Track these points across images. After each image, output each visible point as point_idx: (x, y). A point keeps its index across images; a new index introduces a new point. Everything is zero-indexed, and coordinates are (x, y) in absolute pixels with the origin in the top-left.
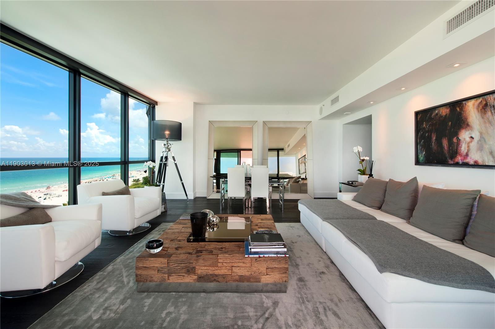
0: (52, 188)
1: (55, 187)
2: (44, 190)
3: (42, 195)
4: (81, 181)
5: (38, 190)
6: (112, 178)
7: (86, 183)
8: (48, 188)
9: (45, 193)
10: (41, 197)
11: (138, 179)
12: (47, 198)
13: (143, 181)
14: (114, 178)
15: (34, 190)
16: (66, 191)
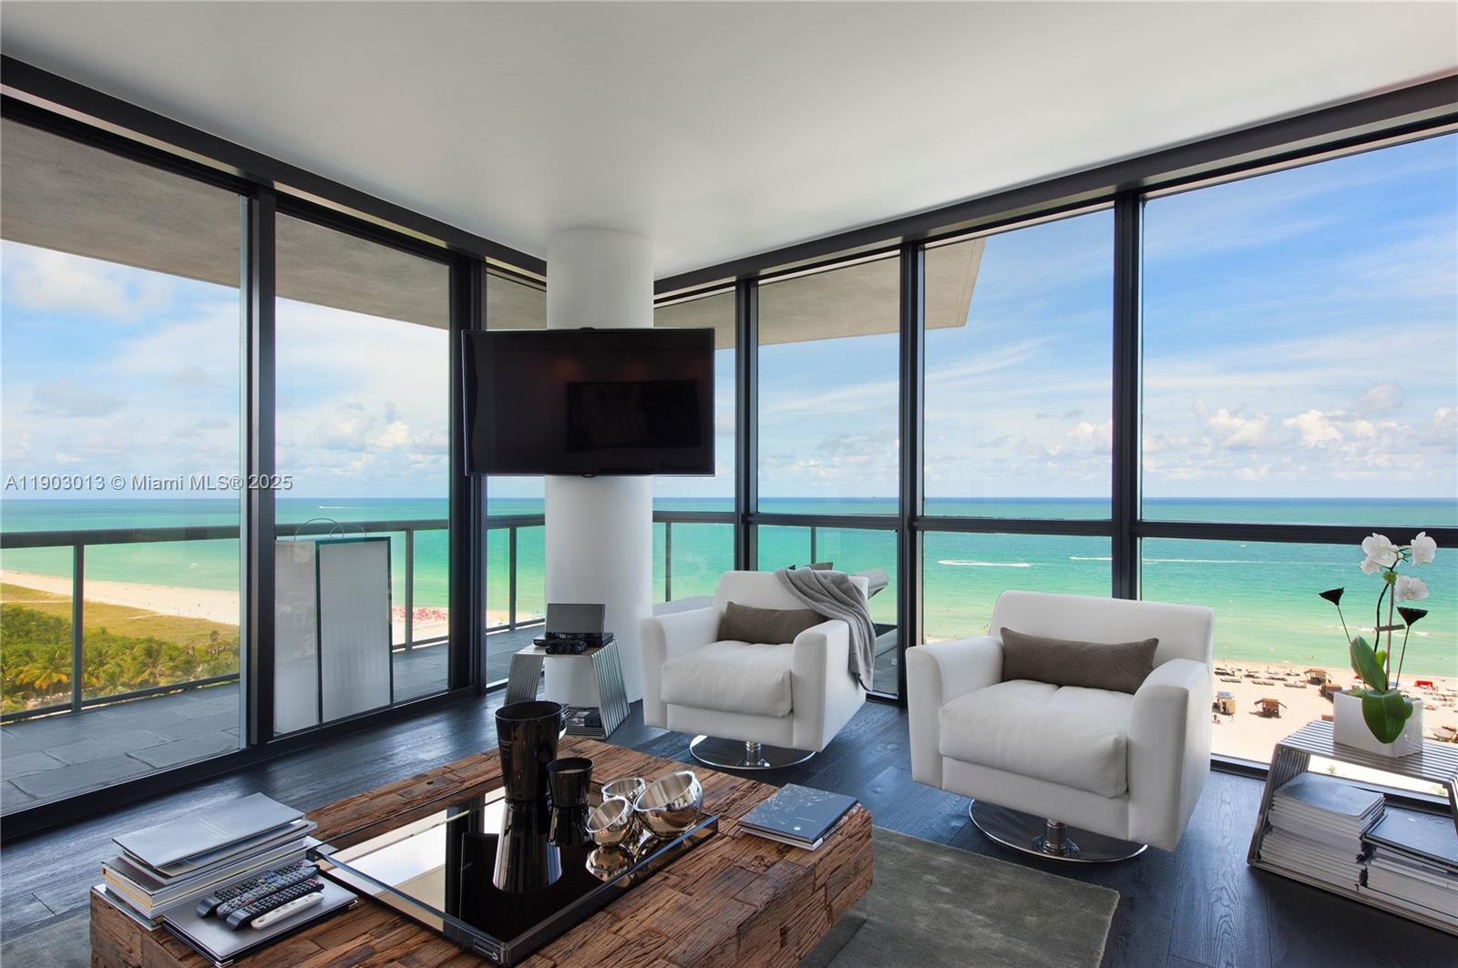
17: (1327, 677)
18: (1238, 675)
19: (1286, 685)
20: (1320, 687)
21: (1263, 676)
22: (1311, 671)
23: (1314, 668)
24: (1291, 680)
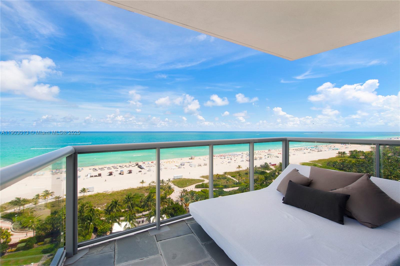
0: (272, 151)
1: (273, 150)
2: (267, 151)
3: (266, 154)
4: (289, 148)
5: (264, 151)
6: (315, 148)
7: (293, 150)
8: (269, 150)
9: (268, 154)
10: (266, 156)
11: (344, 152)
12: (269, 157)
13: (349, 154)
14: (317, 148)
15: (262, 151)
16: (280, 154)
17: (139, 164)
18: (123, 166)
19: (132, 167)
20: (138, 166)
21: (128, 166)
22: (136, 163)
23: (136, 162)
24: (133, 165)
